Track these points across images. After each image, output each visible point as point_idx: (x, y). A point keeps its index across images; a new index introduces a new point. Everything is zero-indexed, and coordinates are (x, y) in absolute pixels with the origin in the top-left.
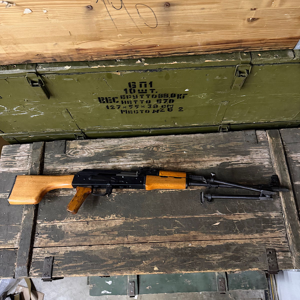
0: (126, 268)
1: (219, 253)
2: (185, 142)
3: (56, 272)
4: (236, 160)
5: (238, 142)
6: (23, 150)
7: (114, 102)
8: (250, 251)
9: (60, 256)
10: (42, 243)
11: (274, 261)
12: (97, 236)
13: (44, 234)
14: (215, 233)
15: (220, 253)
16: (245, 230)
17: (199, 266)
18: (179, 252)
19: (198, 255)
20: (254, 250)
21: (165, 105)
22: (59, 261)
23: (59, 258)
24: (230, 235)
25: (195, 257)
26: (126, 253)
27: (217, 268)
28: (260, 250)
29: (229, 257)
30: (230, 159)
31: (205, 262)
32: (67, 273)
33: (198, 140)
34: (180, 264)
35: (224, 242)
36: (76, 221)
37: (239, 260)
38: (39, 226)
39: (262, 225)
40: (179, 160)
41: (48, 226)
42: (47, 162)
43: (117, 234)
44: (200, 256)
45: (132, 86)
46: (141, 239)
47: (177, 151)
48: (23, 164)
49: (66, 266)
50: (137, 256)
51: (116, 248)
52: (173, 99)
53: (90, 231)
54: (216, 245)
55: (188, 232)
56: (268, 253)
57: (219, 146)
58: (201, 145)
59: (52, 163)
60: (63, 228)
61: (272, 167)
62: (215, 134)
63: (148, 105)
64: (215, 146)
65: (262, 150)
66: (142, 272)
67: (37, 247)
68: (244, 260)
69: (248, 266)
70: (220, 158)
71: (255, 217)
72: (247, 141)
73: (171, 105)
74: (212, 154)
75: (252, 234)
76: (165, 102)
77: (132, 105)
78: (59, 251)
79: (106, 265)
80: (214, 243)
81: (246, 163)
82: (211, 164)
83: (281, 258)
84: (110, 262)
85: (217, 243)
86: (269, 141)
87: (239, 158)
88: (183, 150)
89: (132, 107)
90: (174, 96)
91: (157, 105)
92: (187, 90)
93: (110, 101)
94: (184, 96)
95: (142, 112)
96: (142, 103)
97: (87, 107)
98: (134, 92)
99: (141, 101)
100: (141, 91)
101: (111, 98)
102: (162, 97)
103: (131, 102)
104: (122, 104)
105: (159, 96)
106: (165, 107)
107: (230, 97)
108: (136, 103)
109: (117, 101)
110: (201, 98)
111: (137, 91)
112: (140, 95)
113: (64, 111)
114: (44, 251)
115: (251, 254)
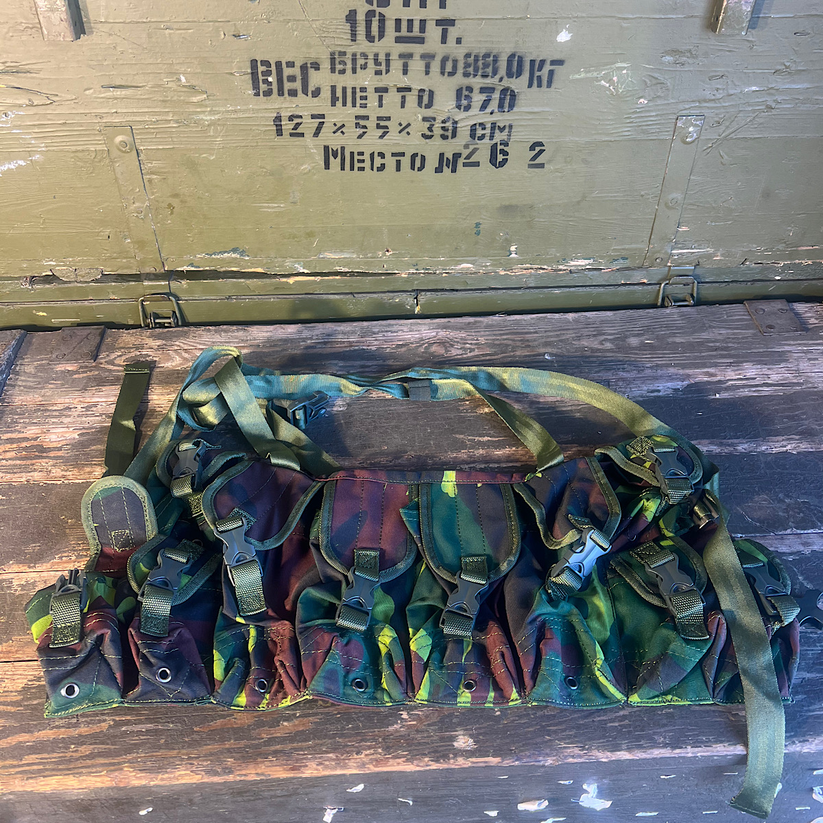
2: (546, 332)
4: (742, 377)
5: (737, 329)
7: (305, 91)
21: (483, 126)
30: (719, 373)
33: (591, 326)
52: (513, 87)
57: (670, 340)
58: (606, 337)
63: (425, 119)
64: (657, 340)
70: (682, 372)
72: (765, 325)
73: (504, 128)
74: (651, 362)
76: (484, 107)
81: (782, 384)
87: (751, 370)
88: (541, 350)
89: (365, 127)
90: (519, 74)
91: (456, 122)
92: (564, 37)
93: (289, 84)
94: (551, 73)
95: (398, 163)
96: (403, 106)
97: (205, 118)
98: (382, 35)
99: (399, 90)
100: (404, 32)
101: (298, 64)
102: (476, 70)
103: (366, 98)
104: (333, 104)
105: (465, 63)
106: (482, 137)
107: (708, 94)
108: (381, 105)
109: (314, 89)
110: (611, 88)
111: (390, 26)
112: (401, 56)
113: (119, 139)
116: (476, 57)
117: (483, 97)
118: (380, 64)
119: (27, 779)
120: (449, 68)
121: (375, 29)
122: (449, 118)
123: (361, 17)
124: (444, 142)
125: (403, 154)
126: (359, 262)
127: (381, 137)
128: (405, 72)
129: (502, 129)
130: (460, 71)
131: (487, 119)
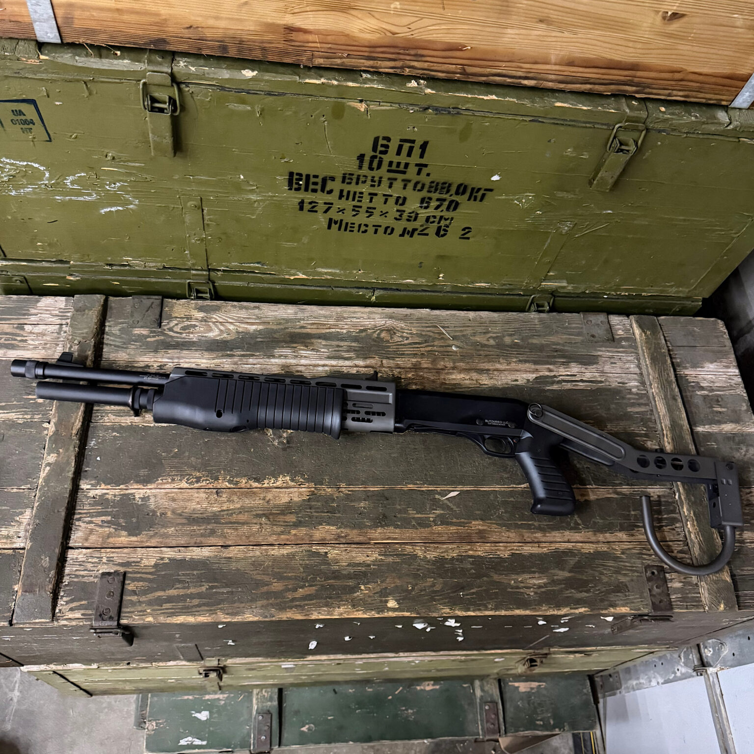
0: (318, 601)
1: (539, 573)
2: (455, 327)
3: (132, 610)
4: (569, 373)
5: (572, 335)
6: (47, 310)
7: (323, 190)
8: (610, 570)
9: (143, 571)
10: (93, 538)
11: (663, 592)
12: (243, 524)
13: (99, 515)
14: (529, 527)
15: (543, 570)
16: (594, 522)
17: (496, 600)
18: (447, 566)
19: (492, 574)
20: (618, 568)
21: (434, 217)
22: (139, 583)
23: (139, 575)
24: (562, 531)
25: (485, 579)
26: (316, 566)
27: (536, 605)
28: (631, 569)
29: (563, 580)
30: (555, 369)
31: (509, 590)
32: (161, 613)
33: (483, 324)
34: (449, 593)
35: (550, 548)
36: (187, 485)
37: (585, 589)
38: (86, 496)
39: (633, 513)
40: (441, 364)
41: (110, 497)
42: (112, 343)
43: (295, 520)
44: (496, 577)
45: (379, 146)
46: (354, 535)
47: (436, 343)
48: (46, 344)
49: (159, 594)
50: (344, 572)
51: (291, 553)
52: (458, 200)
53: (226, 512)
54: (531, 554)
55: (467, 523)
56: (649, 574)
57: (530, 341)
58: (491, 335)
59: (125, 346)
60: (152, 504)
61: (645, 392)
62: (521, 315)
63: (398, 211)
64: (522, 340)
65: (623, 356)
66: (357, 610)
67: (78, 548)
68: (597, 589)
69: (606, 603)
70: (533, 367)
71: (616, 496)
72: (590, 334)
73: (448, 219)
74: (516, 358)
75: (610, 532)
76: (437, 208)
77: (360, 207)
78: (141, 559)
79: (267, 593)
80: (528, 549)
81: (591, 382)
82: (514, 378)
83: (677, 585)
84: (277, 586)
85: (533, 548)
86: (638, 337)
87: (575, 369)
88: (451, 342)
89: (358, 211)
90: (464, 193)
91: (418, 214)
92: (496, 178)
93: (313, 186)
94: (484, 195)
95: (376, 230)
96: (385, 203)
97: (253, 198)
98: (379, 167)
99: (384, 195)
100: (394, 167)
101: (320, 177)
103: (362, 197)
104: (340, 198)
105: (430, 186)
106: (433, 222)
107: (580, 212)
108: (371, 201)
109: (329, 190)
110: (520, 205)
111: (385, 164)
112: (389, 179)
113: (191, 204)
114: (98, 558)
115: (612, 576)
116: (438, 184)
117: (438, 203)
118: (375, 182)
119: (167, 617)
120: (419, 187)
121: (375, 165)
122: (413, 212)
123: (367, 159)
124: (409, 223)
125: (380, 226)
126: (340, 275)
127: (368, 217)
128: (390, 187)
129: (446, 219)
130: (426, 189)
131: (438, 214)
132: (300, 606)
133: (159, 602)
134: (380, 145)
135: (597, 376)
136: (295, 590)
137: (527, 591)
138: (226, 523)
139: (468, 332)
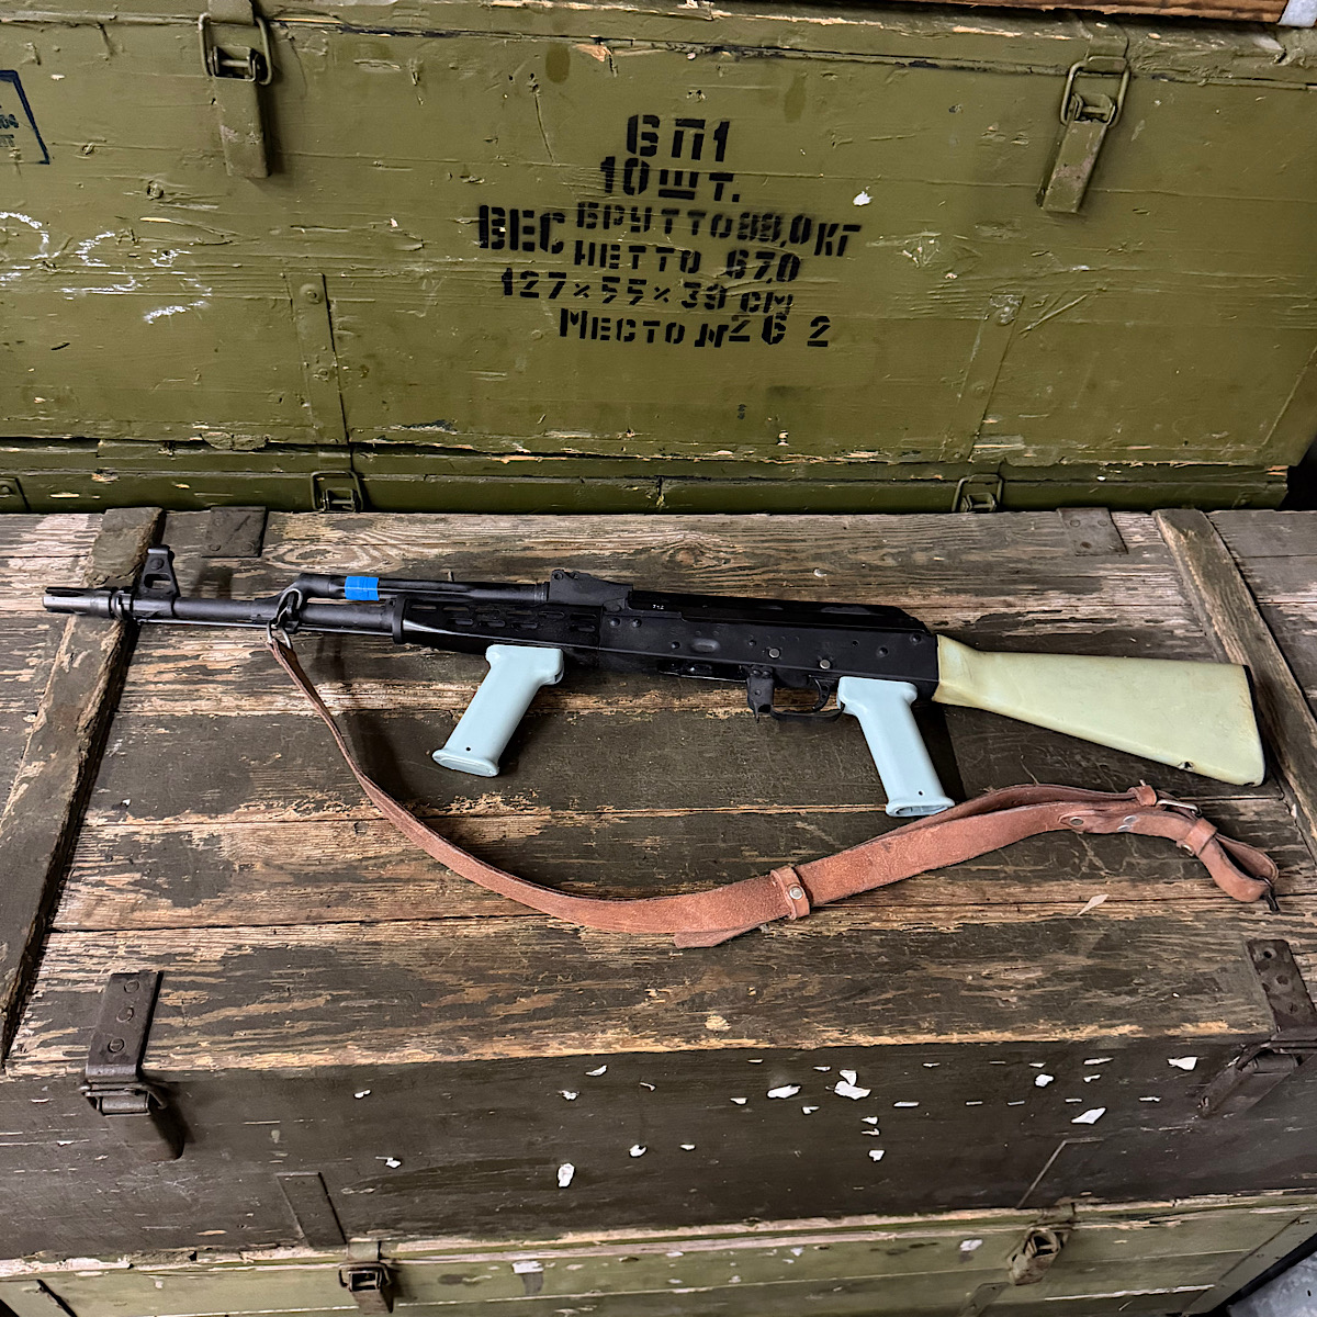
0: (560, 1020)
1: (1025, 960)
2: (816, 540)
3: (170, 1043)
4: (1046, 608)
5: (1045, 545)
6: (53, 535)
7: (544, 246)
8: (1174, 951)
9: (199, 970)
10: (102, 911)
11: (1294, 989)
12: (408, 881)
13: (121, 869)
14: (994, 876)
15: (1032, 955)
16: (1129, 864)
17: (937, 1013)
18: (828, 950)
19: (923, 964)
20: (1192, 947)
21: (757, 296)
22: (189, 992)
23: (188, 979)
24: (1063, 882)
25: (910, 972)
26: (554, 954)
27: (1023, 1022)
28: (1217, 947)
29: (1078, 973)
30: (1019, 603)
31: (964, 993)
32: (230, 1049)
33: (871, 534)
34: (836, 1001)
35: (1042, 914)
36: (296, 816)
37: (1126, 988)
38: (95, 837)
41: (141, 839)
44: (933, 970)
45: (639, 138)
47: (782, 567)
49: (228, 1013)
50: (613, 965)
51: (504, 932)
52: (796, 253)
53: (372, 862)
54: (1004, 924)
56: (1258, 955)
57: (964, 557)
58: (889, 550)
60: (225, 849)
61: (1202, 634)
62: (943, 517)
63: (687, 285)
64: (949, 556)
65: (1149, 577)
66: (643, 1037)
67: (69, 931)
68: (1152, 987)
69: (1174, 1014)
70: (975, 599)
72: (1080, 542)
73: (782, 300)
74: (939, 585)
75: (1166, 880)
76: (759, 275)
78: (196, 948)
79: (452, 1007)
80: (994, 917)
81: (1091, 620)
82: (939, 618)
84: (475, 993)
85: (1008, 915)
86: (1172, 543)
87: (1057, 601)
88: (812, 565)
89: (614, 290)
90: (805, 238)
91: (724, 291)
92: (862, 199)
93: (526, 236)
94: (844, 240)
95: (651, 333)
96: (662, 268)
97: (417, 269)
98: (643, 187)
99: (660, 250)
100: (671, 185)
101: (538, 215)
102: (754, 232)
103: (617, 257)
104: (578, 262)
105: (741, 224)
106: (755, 308)
107: (1028, 271)
108: (635, 266)
109: (555, 244)
110: (915, 259)
111: (654, 178)
112: (664, 212)
113: (306, 288)
114: (108, 947)
115: (1180, 963)
116: (755, 217)
117: (760, 263)
118: (638, 220)
119: (242, 1056)
120: (721, 228)
121: (635, 181)
122: (716, 287)
123: (620, 166)
124: (709, 312)
125: (657, 323)
126: (593, 443)
127: (633, 303)
128: (668, 230)
129: (779, 301)
130: (735, 232)
131: (763, 288)
132: (521, 1030)
133: (228, 1027)
134: (639, 135)
135: (1103, 611)
136: (512, 999)
137: (1004, 994)
138: (373, 881)
139: (842, 547)
